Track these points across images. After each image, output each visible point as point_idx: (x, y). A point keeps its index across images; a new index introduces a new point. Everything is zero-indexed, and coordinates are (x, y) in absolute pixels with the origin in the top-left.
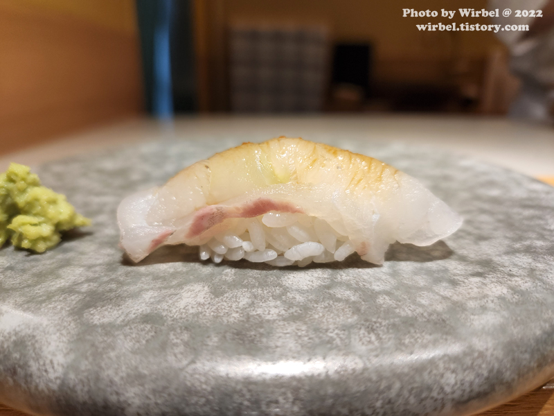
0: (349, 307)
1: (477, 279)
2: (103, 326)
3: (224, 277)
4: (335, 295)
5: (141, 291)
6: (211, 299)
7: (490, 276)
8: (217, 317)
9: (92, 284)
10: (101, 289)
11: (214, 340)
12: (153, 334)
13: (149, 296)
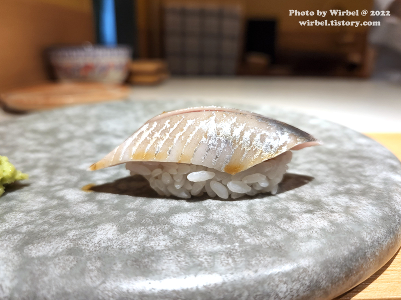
0: (216, 239)
1: (308, 215)
2: (39, 258)
3: (128, 218)
4: (207, 230)
5: (67, 230)
6: (118, 235)
7: (317, 213)
8: (121, 249)
9: (29, 226)
10: (37, 230)
11: (119, 266)
12: (75, 263)
13: (72, 234)
